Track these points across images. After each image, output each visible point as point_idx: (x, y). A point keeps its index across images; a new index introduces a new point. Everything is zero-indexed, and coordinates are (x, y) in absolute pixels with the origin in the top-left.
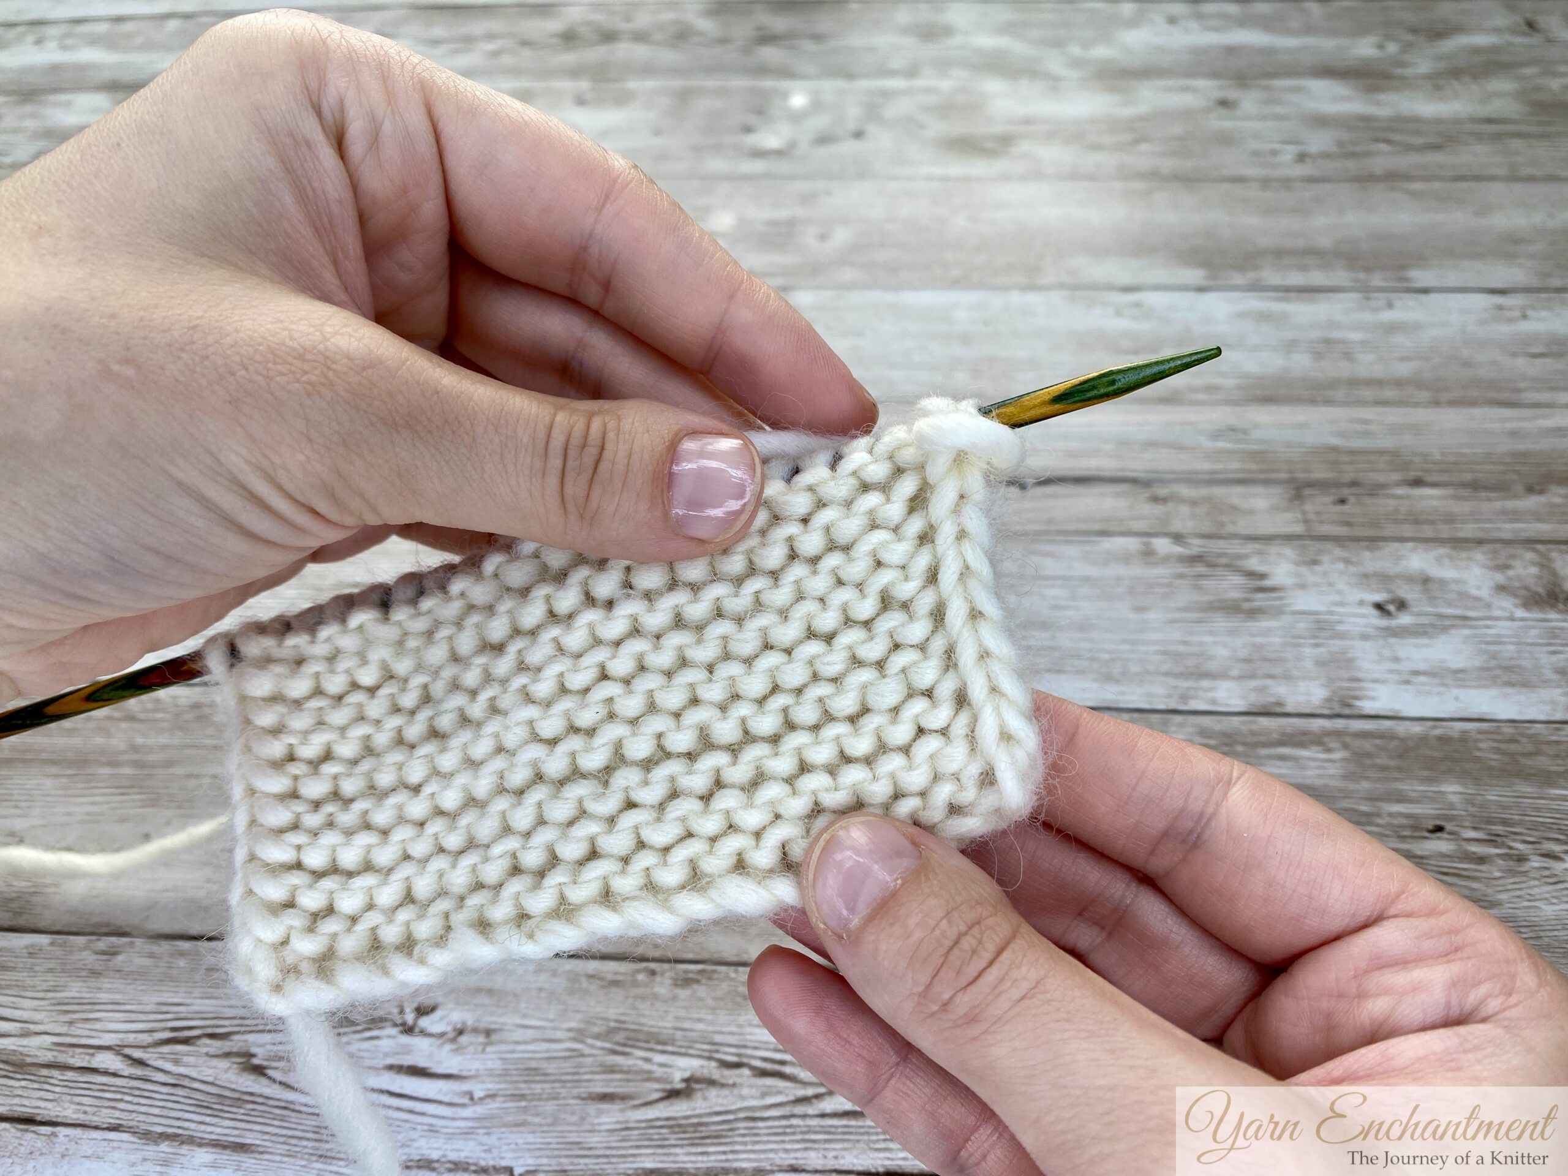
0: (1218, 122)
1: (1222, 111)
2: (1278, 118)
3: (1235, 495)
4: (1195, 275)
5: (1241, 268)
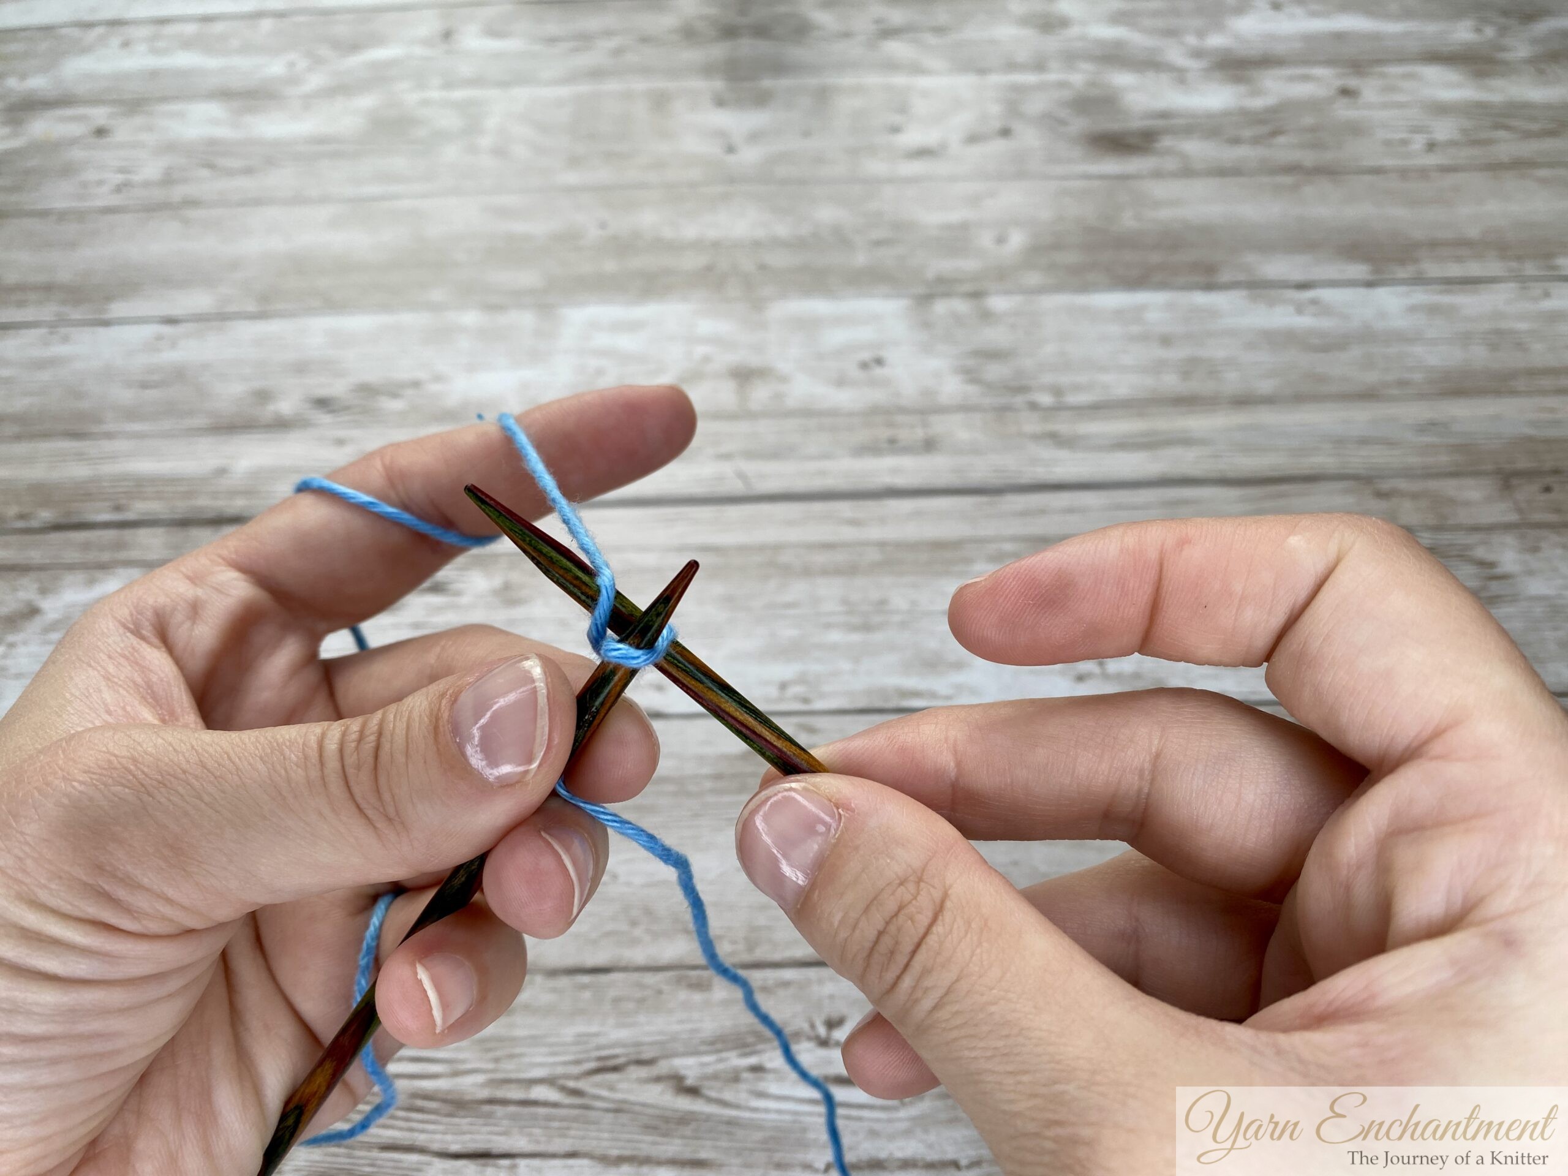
0: (1344, 111)
1: (1345, 101)
2: (1401, 106)
3: (1449, 487)
4: (1358, 270)
5: (1402, 262)
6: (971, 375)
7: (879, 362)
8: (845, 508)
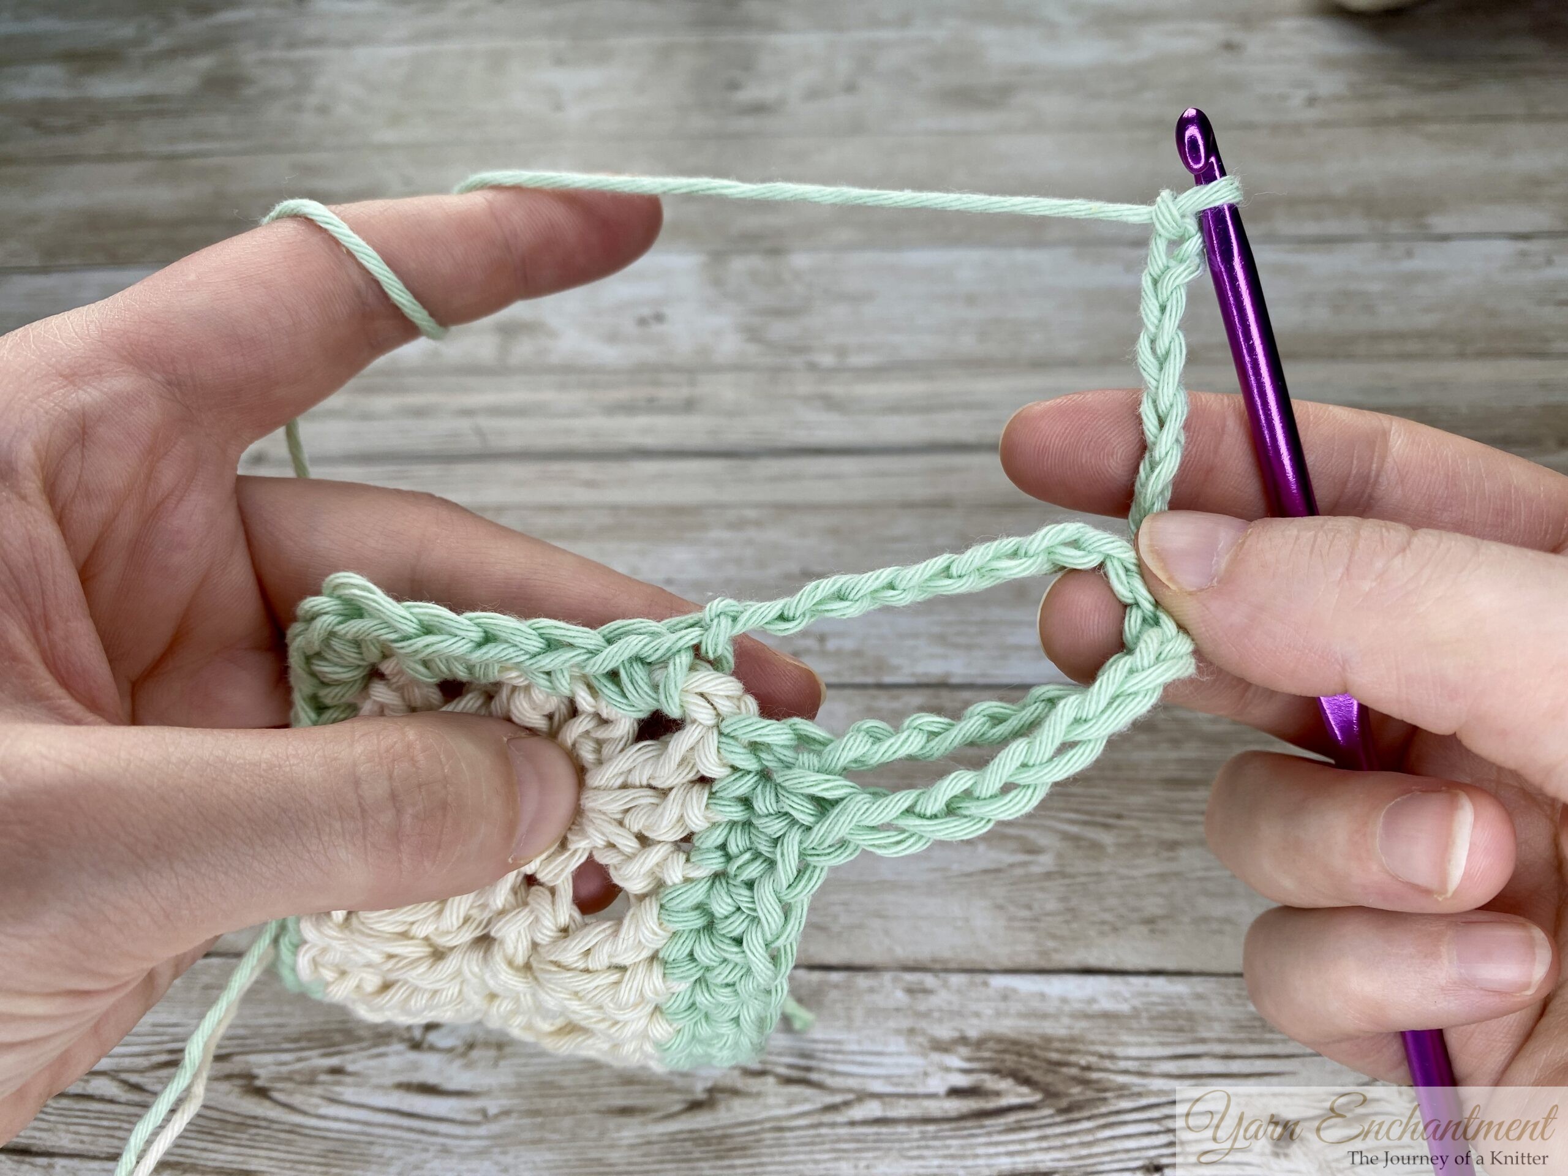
6: (753, 334)
7: (659, 318)
8: (584, 470)
